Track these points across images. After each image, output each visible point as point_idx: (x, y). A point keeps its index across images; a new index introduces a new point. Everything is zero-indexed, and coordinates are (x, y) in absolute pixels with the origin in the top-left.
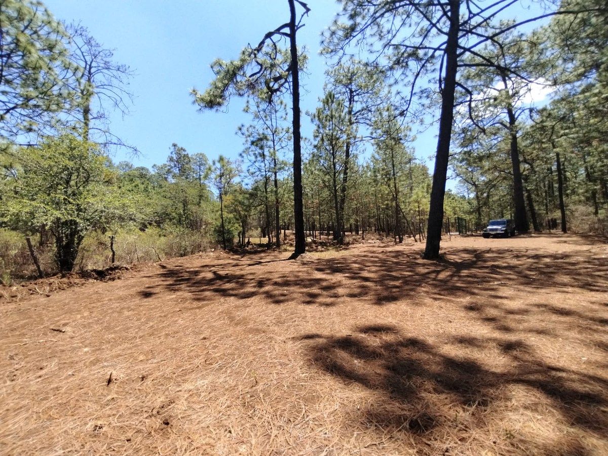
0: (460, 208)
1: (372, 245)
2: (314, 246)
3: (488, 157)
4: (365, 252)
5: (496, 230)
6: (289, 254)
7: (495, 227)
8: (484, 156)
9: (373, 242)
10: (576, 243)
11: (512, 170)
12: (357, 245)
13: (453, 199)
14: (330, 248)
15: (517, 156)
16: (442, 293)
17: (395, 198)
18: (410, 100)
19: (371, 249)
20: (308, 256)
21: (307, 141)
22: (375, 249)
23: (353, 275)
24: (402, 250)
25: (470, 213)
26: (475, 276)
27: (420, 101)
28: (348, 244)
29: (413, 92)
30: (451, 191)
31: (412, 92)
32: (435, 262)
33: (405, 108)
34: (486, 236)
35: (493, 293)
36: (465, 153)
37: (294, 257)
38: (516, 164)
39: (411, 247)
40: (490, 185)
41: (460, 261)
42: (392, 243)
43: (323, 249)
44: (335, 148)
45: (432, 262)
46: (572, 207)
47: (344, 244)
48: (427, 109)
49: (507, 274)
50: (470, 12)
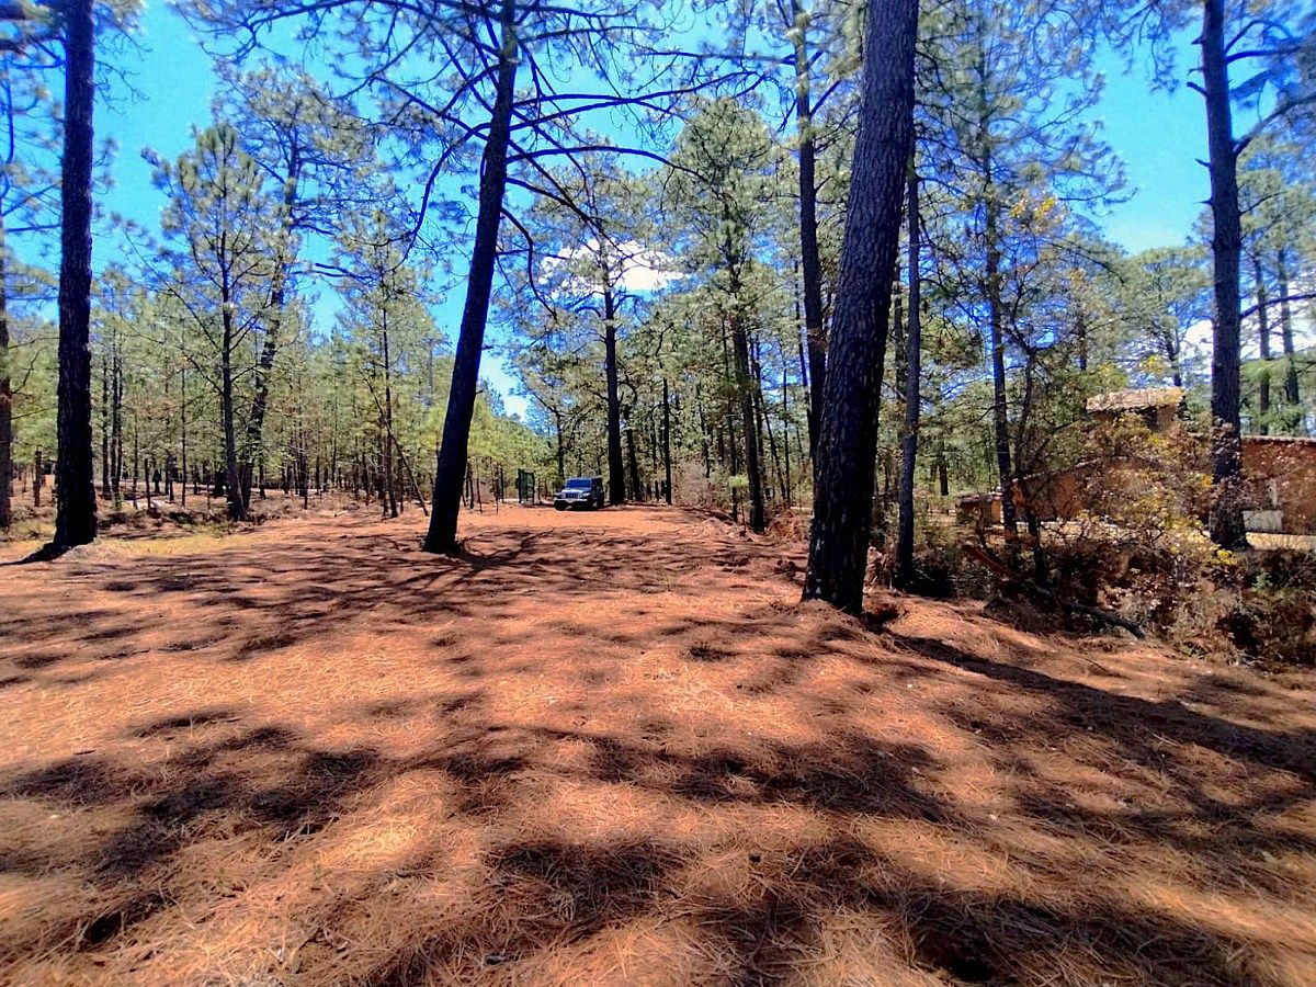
0: (530, 451)
1: (325, 521)
2: (149, 522)
3: (574, 364)
4: (297, 537)
5: (574, 496)
6: (35, 546)
7: (574, 491)
8: (567, 362)
9: (332, 514)
10: (673, 520)
11: (606, 395)
12: (287, 523)
13: (520, 434)
14: (204, 529)
15: (615, 372)
16: (408, 618)
17: (385, 420)
18: (422, 214)
19: (318, 531)
20: (105, 550)
21: (138, 231)
22: (326, 531)
23: (217, 594)
24: (389, 532)
25: (547, 462)
26: (498, 582)
27: (443, 223)
28: (261, 518)
29: (430, 199)
30: (518, 418)
31: (425, 198)
32: (443, 556)
33: (412, 227)
34: (560, 506)
35: (500, 610)
36: (537, 349)
37: (48, 554)
38: (613, 383)
39: (412, 527)
40: (579, 414)
41: (491, 553)
42: (379, 517)
43: (179, 531)
44: (232, 273)
45: (437, 556)
46: (683, 464)
47: (251, 519)
48: (459, 246)
49: (553, 574)
50: (539, 91)
